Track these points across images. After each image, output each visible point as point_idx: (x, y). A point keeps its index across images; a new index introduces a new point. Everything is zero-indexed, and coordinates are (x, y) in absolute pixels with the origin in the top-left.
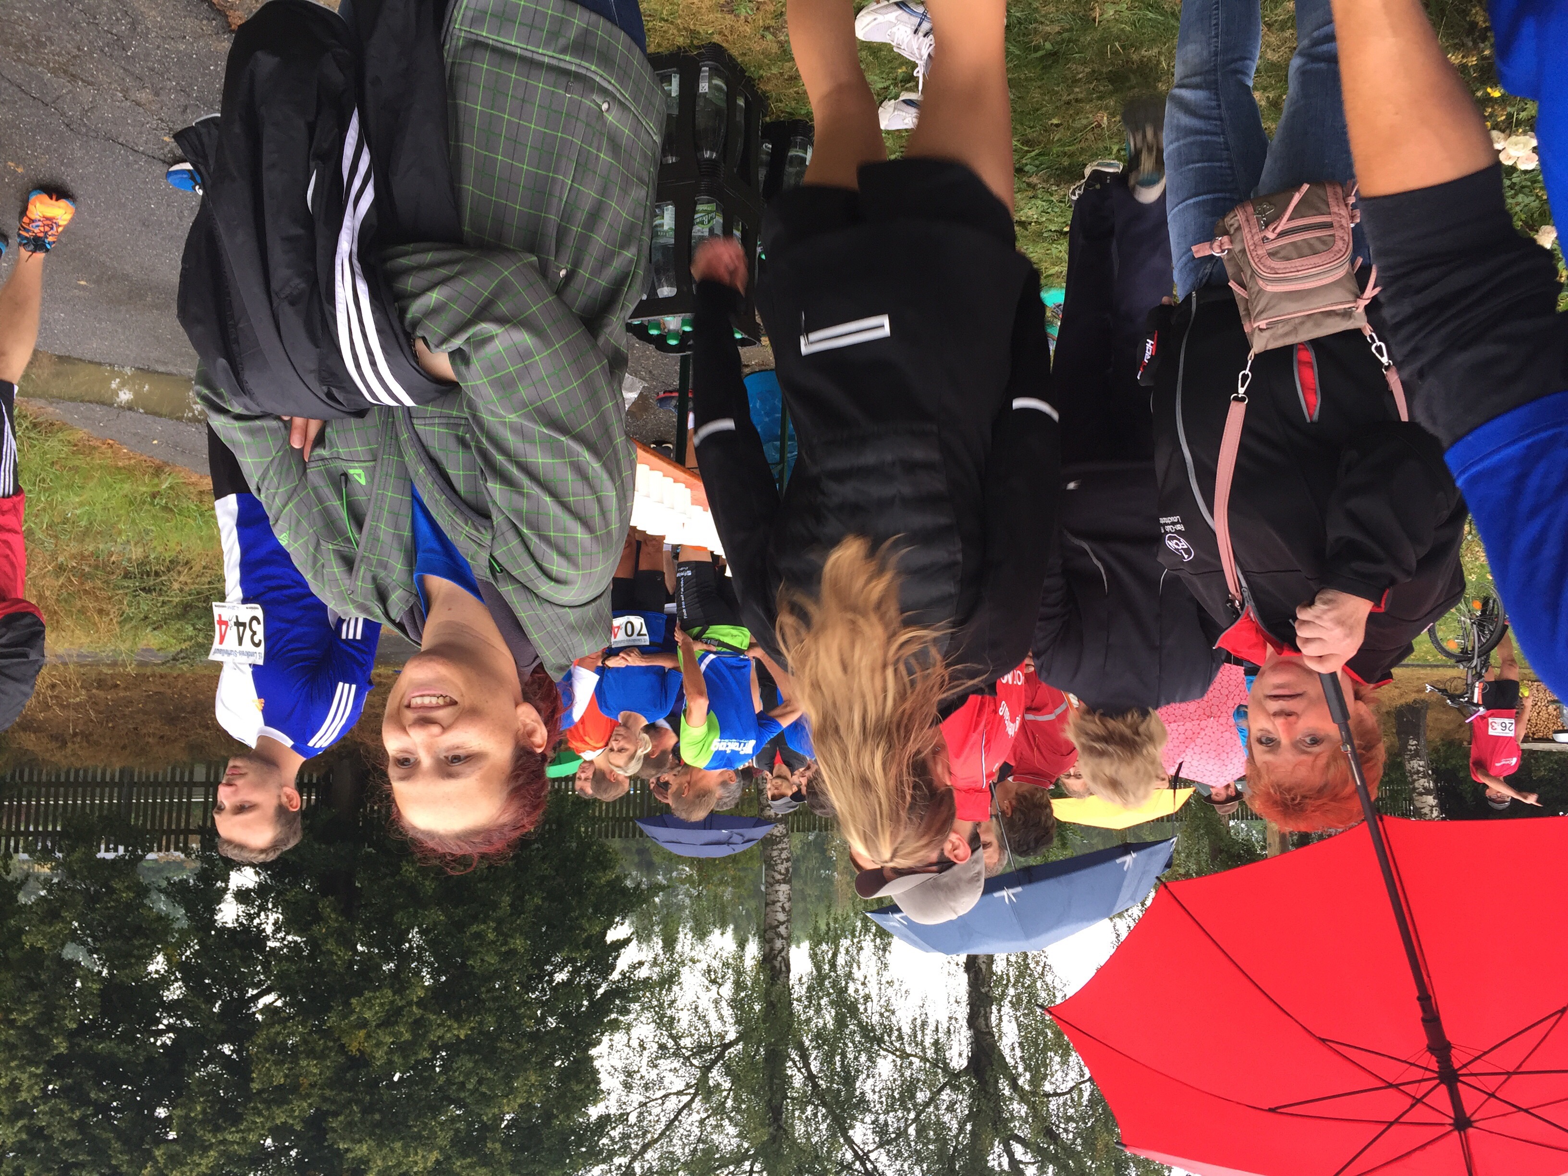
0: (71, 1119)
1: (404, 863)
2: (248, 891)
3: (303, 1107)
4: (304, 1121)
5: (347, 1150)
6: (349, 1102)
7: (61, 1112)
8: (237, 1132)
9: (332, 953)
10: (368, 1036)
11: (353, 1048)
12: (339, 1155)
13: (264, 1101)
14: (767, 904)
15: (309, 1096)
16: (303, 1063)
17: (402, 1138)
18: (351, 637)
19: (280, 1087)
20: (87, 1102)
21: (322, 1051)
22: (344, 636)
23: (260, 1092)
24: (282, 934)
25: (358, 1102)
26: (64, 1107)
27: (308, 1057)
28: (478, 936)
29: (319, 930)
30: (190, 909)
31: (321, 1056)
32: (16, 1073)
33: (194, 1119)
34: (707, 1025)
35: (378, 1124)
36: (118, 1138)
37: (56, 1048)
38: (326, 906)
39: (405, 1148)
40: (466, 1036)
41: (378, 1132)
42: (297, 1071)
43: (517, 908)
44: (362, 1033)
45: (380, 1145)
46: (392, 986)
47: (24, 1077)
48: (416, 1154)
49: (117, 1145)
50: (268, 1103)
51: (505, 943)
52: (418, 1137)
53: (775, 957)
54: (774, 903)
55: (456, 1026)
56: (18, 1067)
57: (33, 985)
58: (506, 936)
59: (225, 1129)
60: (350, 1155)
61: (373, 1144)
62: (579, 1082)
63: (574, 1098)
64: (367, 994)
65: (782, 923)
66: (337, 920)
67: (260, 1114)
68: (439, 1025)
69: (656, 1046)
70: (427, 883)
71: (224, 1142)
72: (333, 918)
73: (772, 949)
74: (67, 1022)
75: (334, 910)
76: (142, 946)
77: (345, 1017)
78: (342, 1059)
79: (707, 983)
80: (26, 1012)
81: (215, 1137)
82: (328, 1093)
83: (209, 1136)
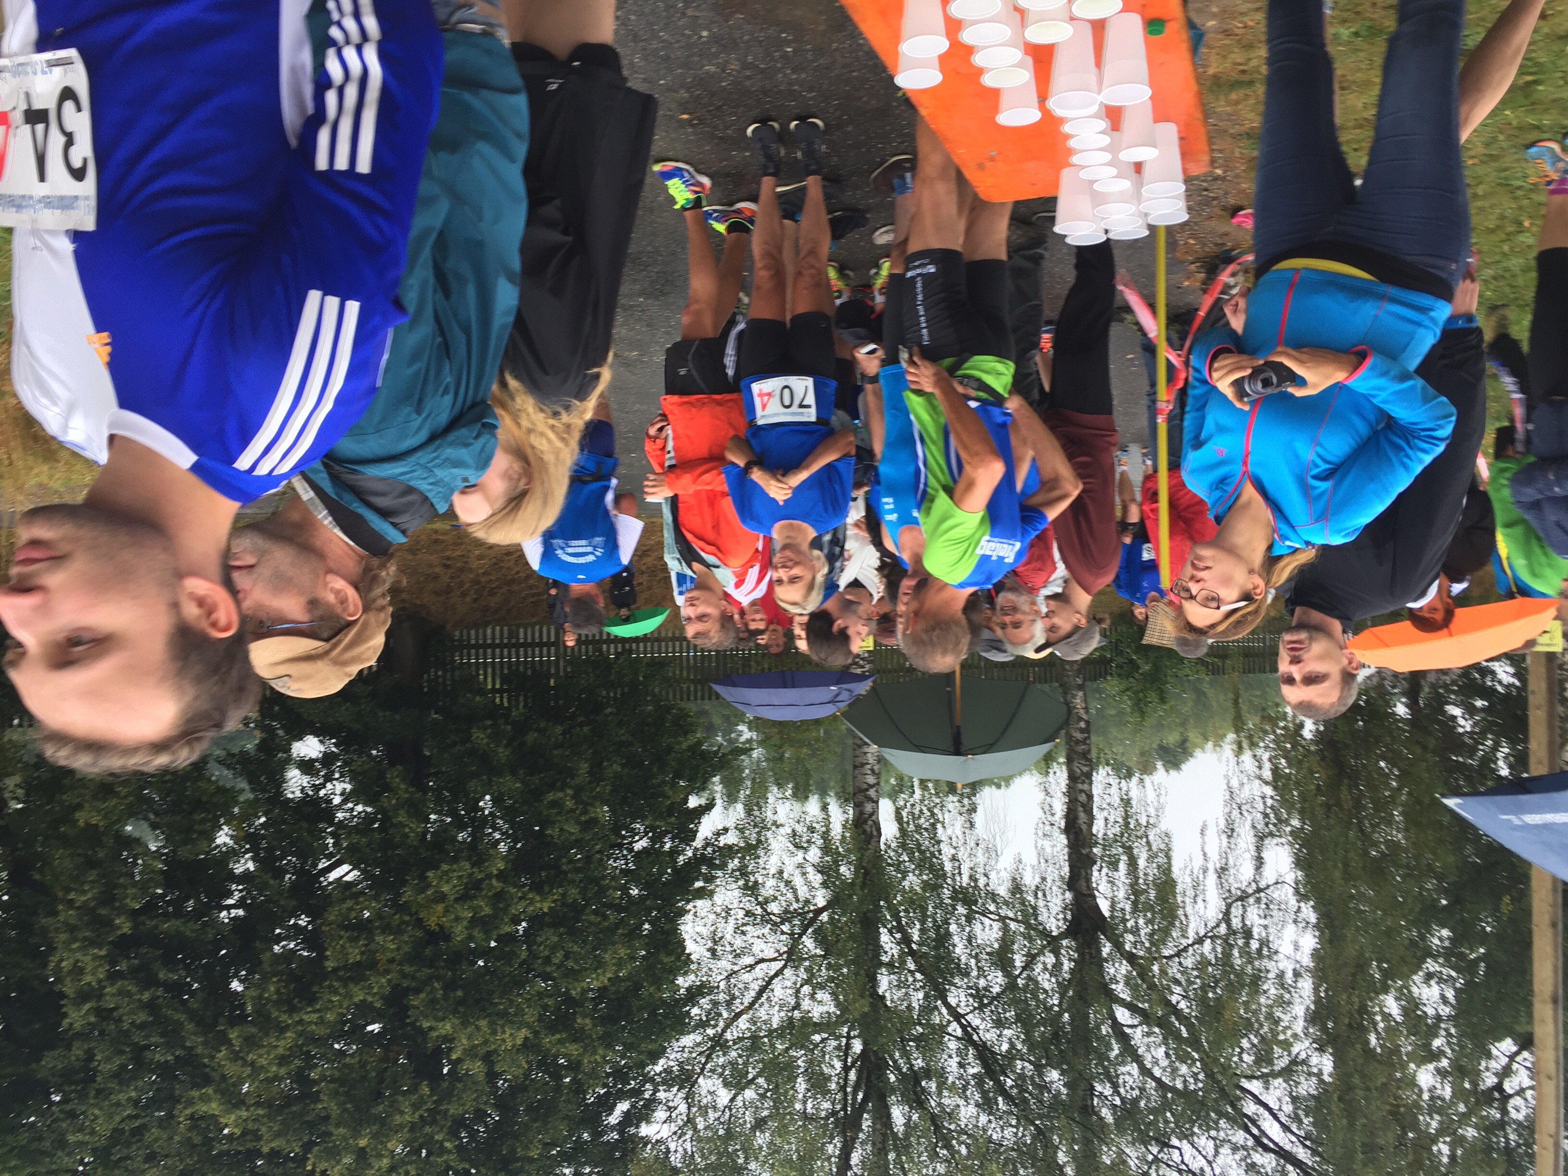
0: (140, 1001)
1: (474, 730)
2: (312, 761)
3: (380, 983)
4: (383, 997)
5: (431, 1029)
6: (430, 979)
7: (129, 994)
8: (314, 1012)
9: (404, 826)
10: (446, 911)
11: (432, 922)
12: (423, 1033)
13: (340, 979)
14: (855, 767)
15: (387, 972)
16: (379, 939)
17: (489, 1015)
18: (342, 164)
19: (358, 964)
20: (157, 983)
21: (399, 925)
22: (322, 163)
23: (335, 970)
24: (350, 805)
25: (438, 978)
26: (133, 988)
27: (383, 932)
28: (555, 804)
29: (388, 800)
30: (253, 780)
31: (397, 932)
32: (78, 955)
33: (268, 1000)
34: (795, 891)
35: (461, 1002)
36: (191, 1019)
37: (119, 928)
38: (394, 776)
39: (492, 1024)
40: (550, 908)
41: (462, 1009)
42: (373, 946)
43: (596, 774)
44: (440, 908)
45: (465, 1023)
46: (469, 859)
47: (86, 960)
48: (504, 1032)
49: (190, 1026)
50: (345, 982)
51: (585, 812)
52: (504, 1014)
53: (865, 822)
54: (863, 765)
55: (538, 898)
56: (80, 949)
57: (92, 864)
58: (586, 804)
59: (301, 1009)
60: (434, 1034)
61: (457, 1022)
62: (669, 954)
63: (664, 969)
64: (445, 867)
65: (872, 786)
66: (406, 791)
67: (335, 992)
68: (521, 898)
69: (741, 913)
70: (500, 750)
71: (301, 1022)
72: (403, 789)
73: (862, 813)
74: (128, 901)
75: (403, 780)
76: (203, 821)
77: (423, 891)
78: (419, 934)
79: (792, 847)
80: (84, 892)
81: (291, 1017)
82: (407, 969)
83: (284, 1017)
